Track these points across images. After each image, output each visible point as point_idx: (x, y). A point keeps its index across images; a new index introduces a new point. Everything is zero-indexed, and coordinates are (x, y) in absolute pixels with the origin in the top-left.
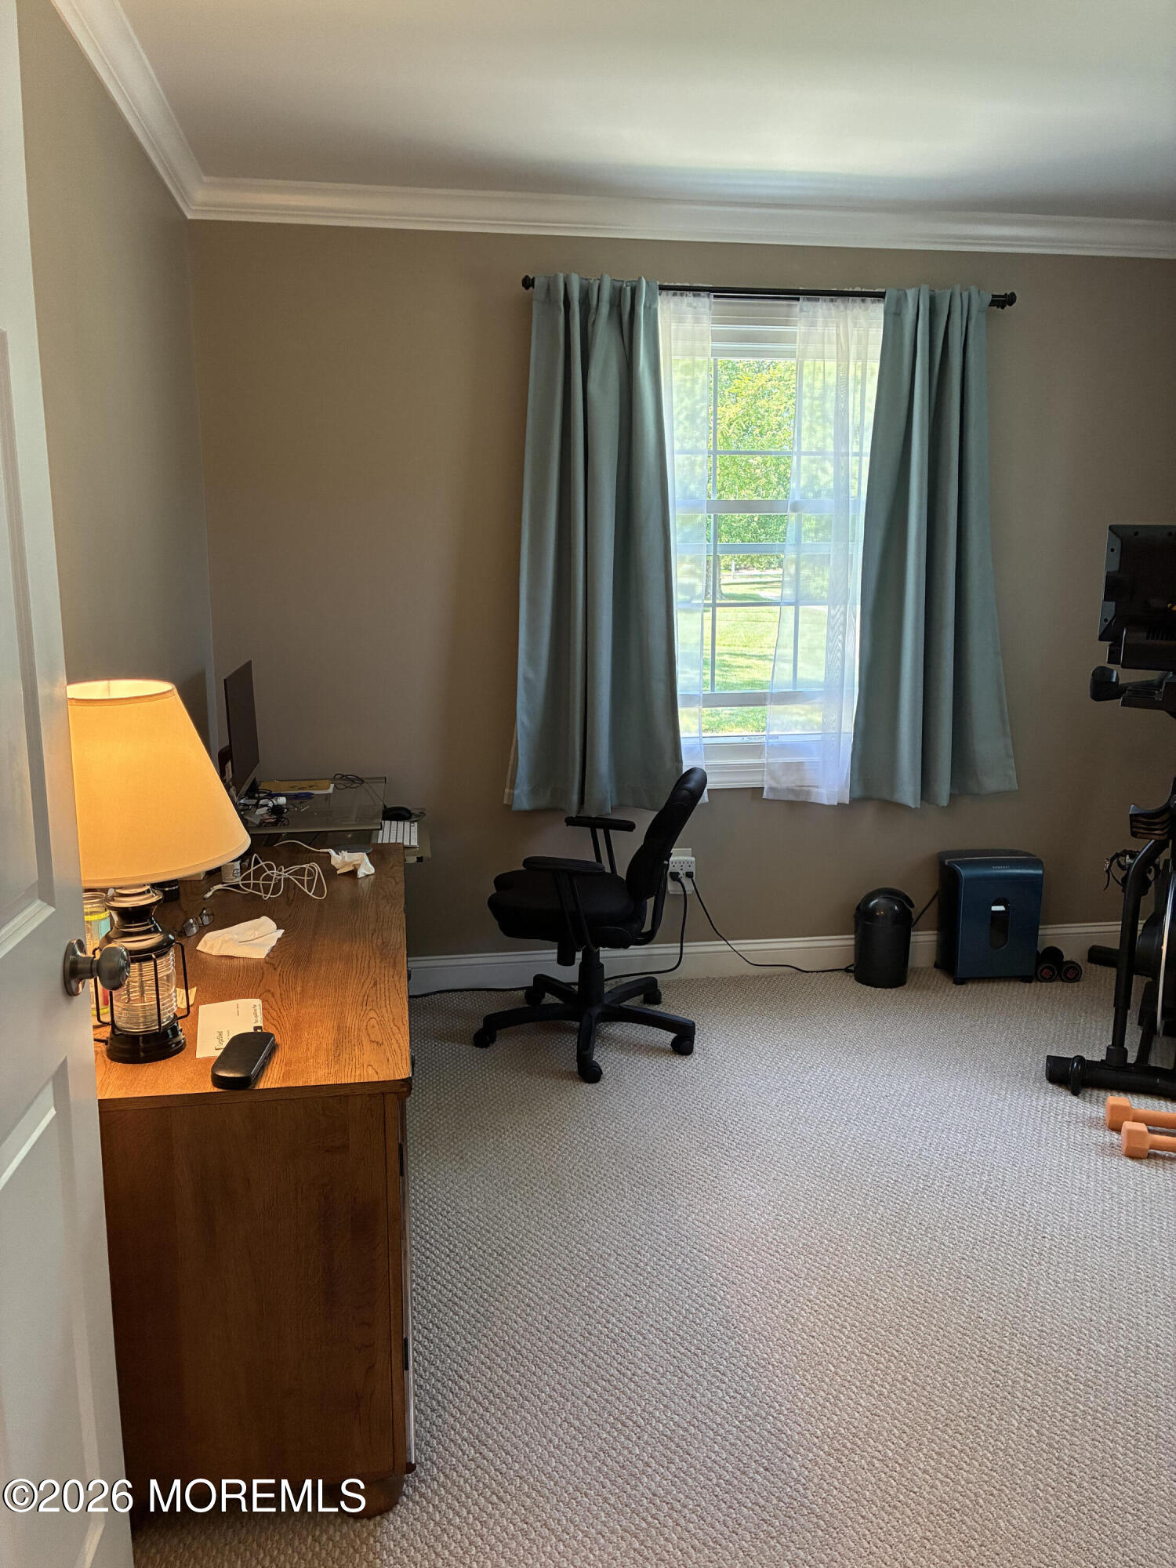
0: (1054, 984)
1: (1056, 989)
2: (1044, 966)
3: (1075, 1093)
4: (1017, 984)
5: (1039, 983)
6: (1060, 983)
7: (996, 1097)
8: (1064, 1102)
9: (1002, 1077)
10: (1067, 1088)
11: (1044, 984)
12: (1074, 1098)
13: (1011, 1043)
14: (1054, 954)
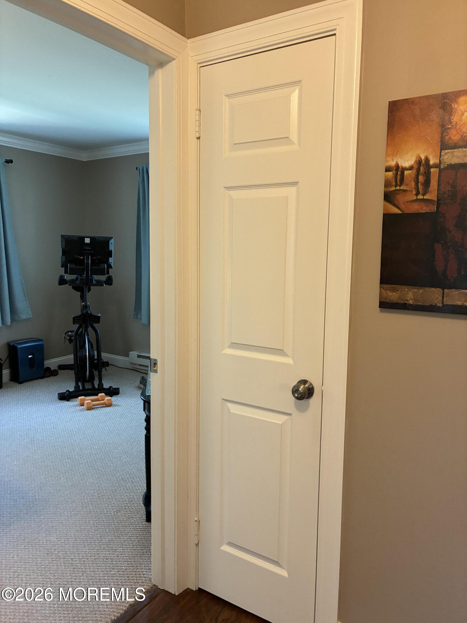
0: (51, 377)
1: (52, 378)
2: (47, 372)
3: (68, 401)
4: (39, 380)
5: (46, 378)
6: (52, 377)
7: (46, 407)
8: (66, 403)
9: (46, 402)
10: (66, 401)
11: (48, 378)
12: (68, 402)
13: (44, 394)
14: (49, 369)
